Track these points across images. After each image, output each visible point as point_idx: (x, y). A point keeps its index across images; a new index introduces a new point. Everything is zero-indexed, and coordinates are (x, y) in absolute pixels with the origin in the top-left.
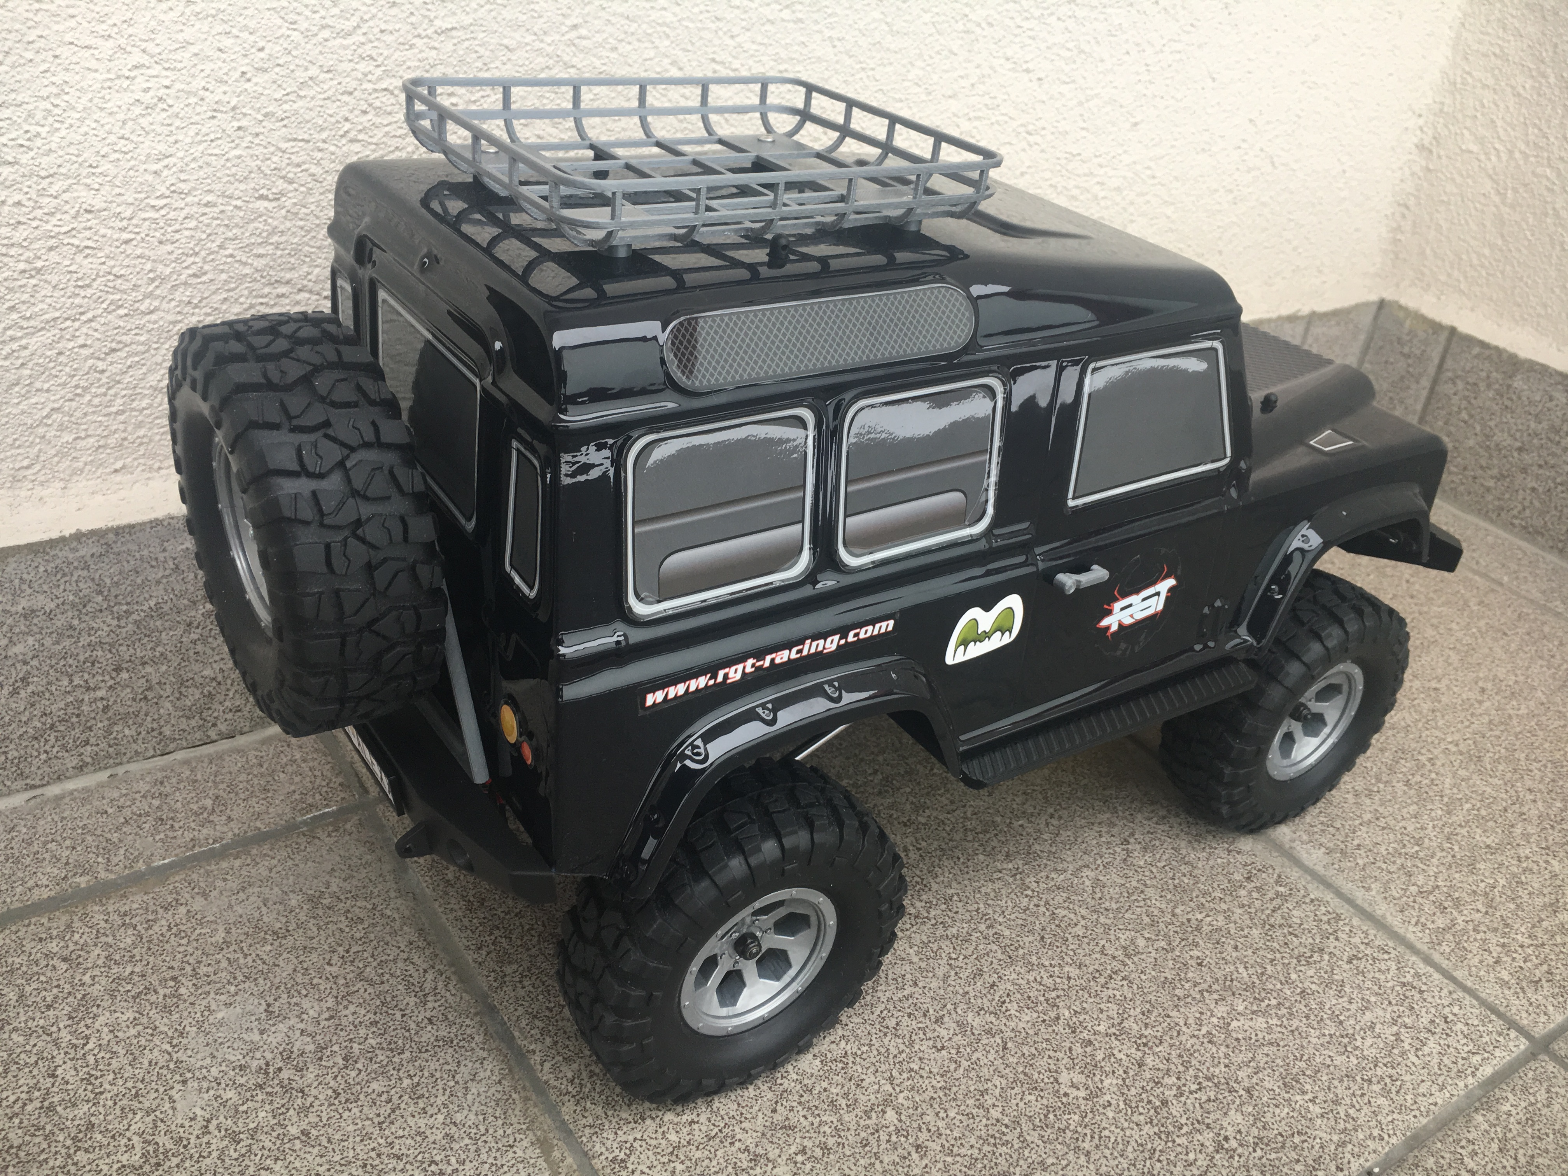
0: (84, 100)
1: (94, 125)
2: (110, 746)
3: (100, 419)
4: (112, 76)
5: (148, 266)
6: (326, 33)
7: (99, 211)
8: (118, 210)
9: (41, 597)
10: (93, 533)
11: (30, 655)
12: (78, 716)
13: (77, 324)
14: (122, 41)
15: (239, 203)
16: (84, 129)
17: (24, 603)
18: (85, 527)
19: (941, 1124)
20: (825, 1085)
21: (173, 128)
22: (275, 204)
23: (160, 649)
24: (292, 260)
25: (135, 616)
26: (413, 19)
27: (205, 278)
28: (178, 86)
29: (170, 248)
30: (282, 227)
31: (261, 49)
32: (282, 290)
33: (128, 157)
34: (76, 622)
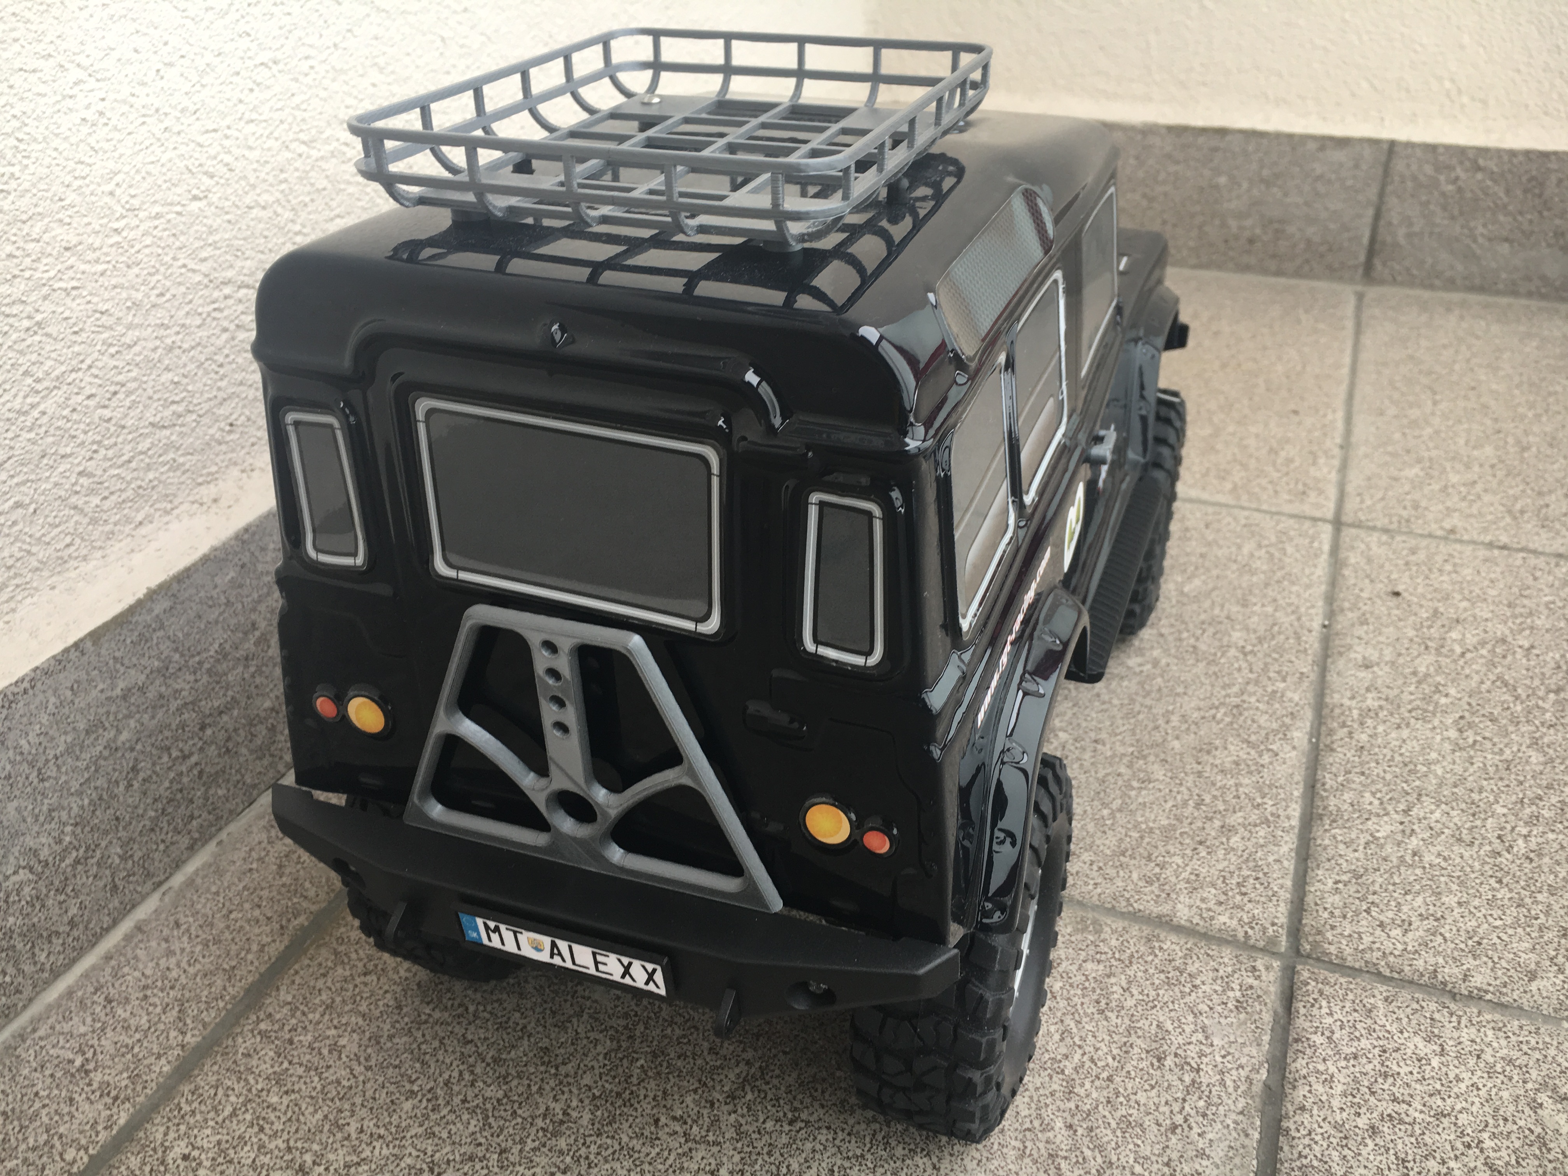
2: (210, 813)
7: (75, 246)
10: (161, 586)
11: (135, 739)
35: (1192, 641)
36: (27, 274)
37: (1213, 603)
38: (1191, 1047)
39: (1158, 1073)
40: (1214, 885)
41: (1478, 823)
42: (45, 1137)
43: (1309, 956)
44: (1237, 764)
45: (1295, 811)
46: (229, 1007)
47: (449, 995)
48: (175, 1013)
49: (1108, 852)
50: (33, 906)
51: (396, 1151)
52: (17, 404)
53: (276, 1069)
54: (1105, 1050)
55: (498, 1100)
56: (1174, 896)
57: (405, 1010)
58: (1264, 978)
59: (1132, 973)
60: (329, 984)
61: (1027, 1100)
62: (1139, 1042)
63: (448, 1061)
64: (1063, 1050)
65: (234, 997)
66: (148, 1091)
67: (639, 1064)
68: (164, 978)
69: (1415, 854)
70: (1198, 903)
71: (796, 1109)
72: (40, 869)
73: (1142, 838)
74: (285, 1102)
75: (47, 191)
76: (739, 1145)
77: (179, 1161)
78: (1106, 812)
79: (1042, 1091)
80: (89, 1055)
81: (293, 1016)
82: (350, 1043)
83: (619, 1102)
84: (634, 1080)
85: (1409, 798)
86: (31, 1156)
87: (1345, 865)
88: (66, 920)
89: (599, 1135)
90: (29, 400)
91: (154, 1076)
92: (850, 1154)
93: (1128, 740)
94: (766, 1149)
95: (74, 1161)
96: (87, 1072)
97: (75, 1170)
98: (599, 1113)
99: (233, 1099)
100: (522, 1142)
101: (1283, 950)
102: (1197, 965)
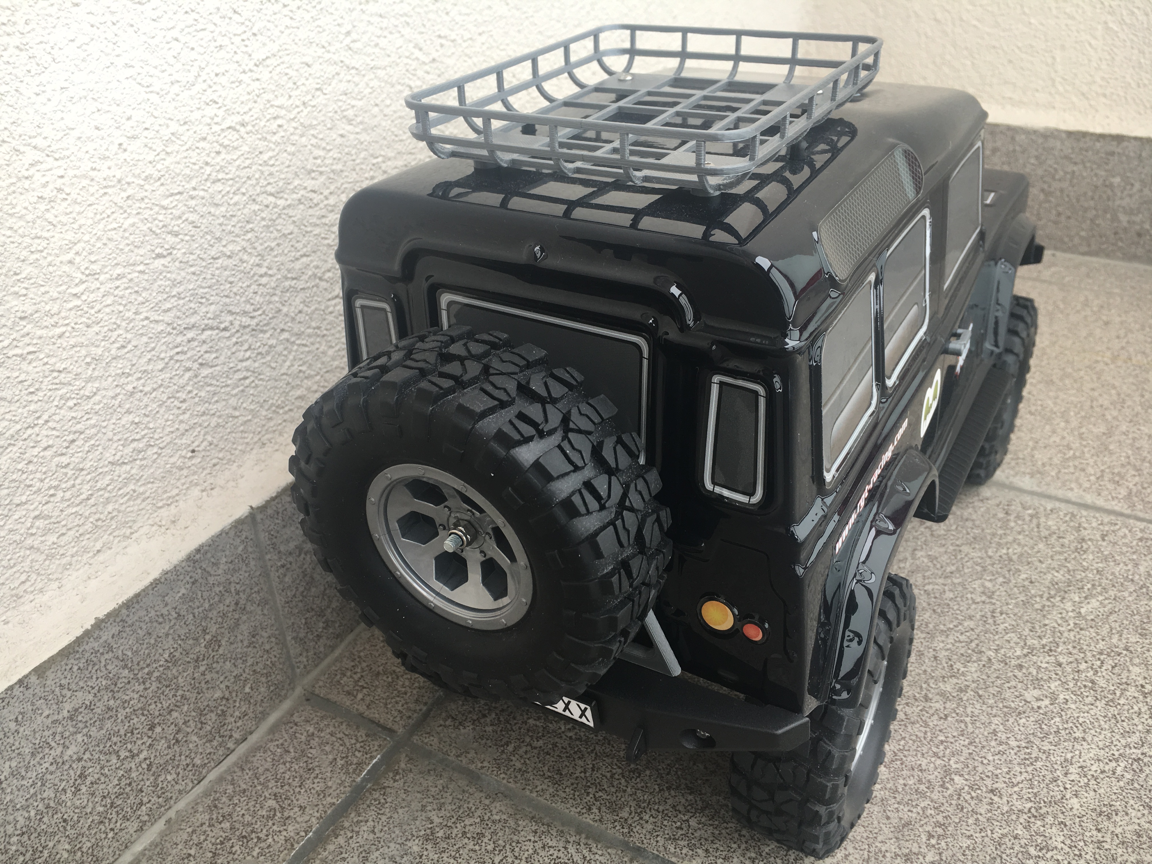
1: (9, 233)
2: (159, 797)
3: (74, 510)
4: (14, 180)
5: (84, 352)
6: (176, 88)
7: (32, 315)
8: (47, 308)
9: (79, 694)
10: (109, 615)
11: (82, 751)
12: (130, 784)
13: (37, 429)
14: (14, 143)
15: (141, 268)
17: (67, 707)
18: (101, 614)
19: (990, 768)
20: (901, 781)
21: (74, 215)
22: (169, 259)
23: (180, 693)
24: (192, 305)
25: (156, 674)
26: (237, 58)
27: (130, 347)
28: (71, 173)
29: (96, 328)
30: (179, 278)
31: (129, 119)
32: (190, 335)
33: (44, 254)
34: (111, 702)
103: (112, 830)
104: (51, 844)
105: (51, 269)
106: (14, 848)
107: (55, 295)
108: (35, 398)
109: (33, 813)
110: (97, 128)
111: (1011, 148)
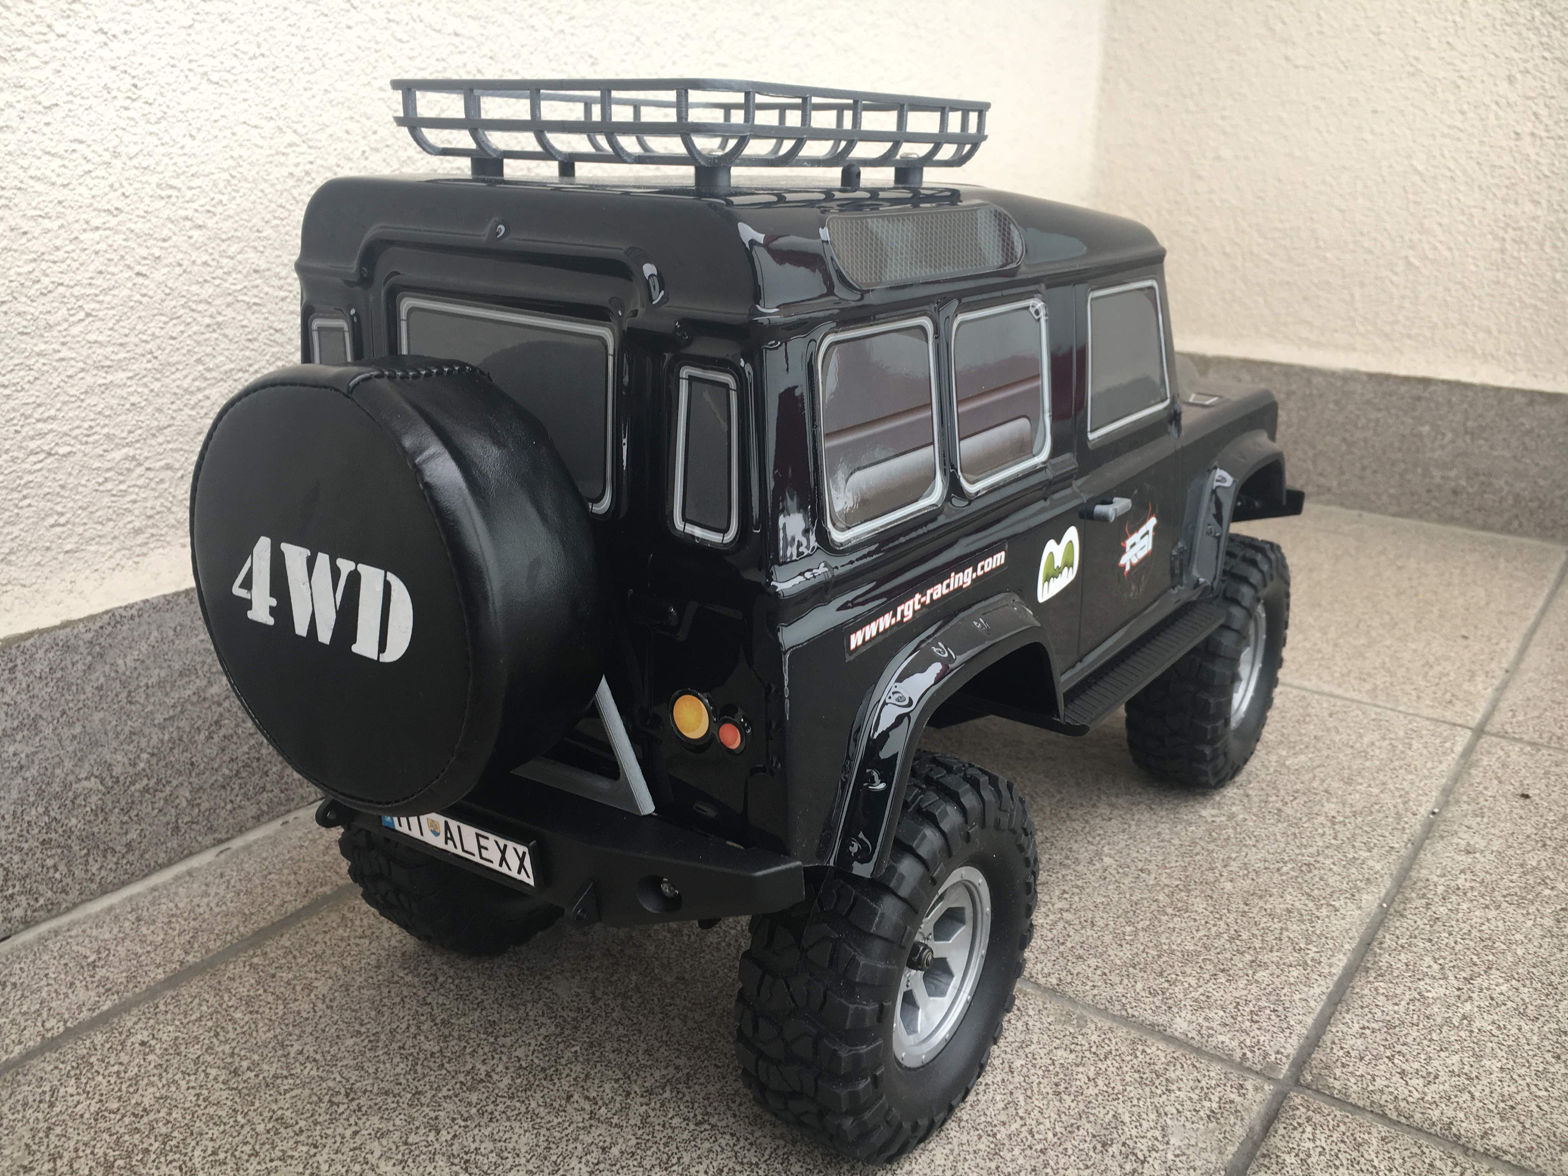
0: (253, 172)
1: (260, 194)
2: (282, 792)
7: (264, 271)
8: (278, 270)
11: (223, 696)
12: (258, 759)
16: (253, 198)
28: (319, 162)
31: (375, 133)
33: (285, 222)
35: (1279, 805)
36: (217, 282)
37: (1314, 776)
38: (1144, 1141)
39: (1099, 1157)
40: (1223, 1009)
41: (1551, 1002)
42: (38, 1006)
43: (1308, 1087)
44: (1289, 911)
45: (1340, 962)
46: (235, 941)
47: (426, 965)
48: (187, 937)
49: (1118, 962)
50: (96, 815)
51: (324, 1075)
52: (186, 383)
53: (252, 993)
54: (1048, 1125)
55: (432, 1054)
56: (1175, 1010)
57: (383, 970)
58: (1249, 1096)
59: (1103, 1067)
60: (327, 939)
61: (947, 1151)
62: (1088, 1126)
63: (401, 1014)
64: (1003, 1117)
65: (242, 935)
66: (137, 990)
67: (573, 1050)
68: (192, 911)
69: (1464, 1017)
70: (1201, 1020)
71: (707, 1114)
72: (110, 784)
73: (1159, 956)
74: (246, 1019)
75: (248, 221)
76: (640, 1132)
77: (137, 1045)
78: (1128, 929)
79: (965, 1147)
80: (103, 955)
81: (285, 957)
82: (322, 986)
83: (542, 1075)
84: (563, 1061)
85: (1476, 969)
86: (20, 1019)
87: (1380, 1014)
88: (124, 840)
89: (511, 1098)
90: (197, 383)
91: (147, 979)
92: (745, 1161)
93: (1176, 874)
94: (664, 1140)
95: (52, 1028)
96: (94, 967)
97: (49, 1035)
98: (518, 1081)
99: (204, 1008)
100: (439, 1089)
101: (1281, 1077)
102: (1178, 1073)
103: (231, 801)
104: (175, 783)
105: (287, 237)
106: (142, 765)
107: (286, 261)
108: (252, 347)
109: (167, 737)
110: (347, 132)
111: (1308, 392)
